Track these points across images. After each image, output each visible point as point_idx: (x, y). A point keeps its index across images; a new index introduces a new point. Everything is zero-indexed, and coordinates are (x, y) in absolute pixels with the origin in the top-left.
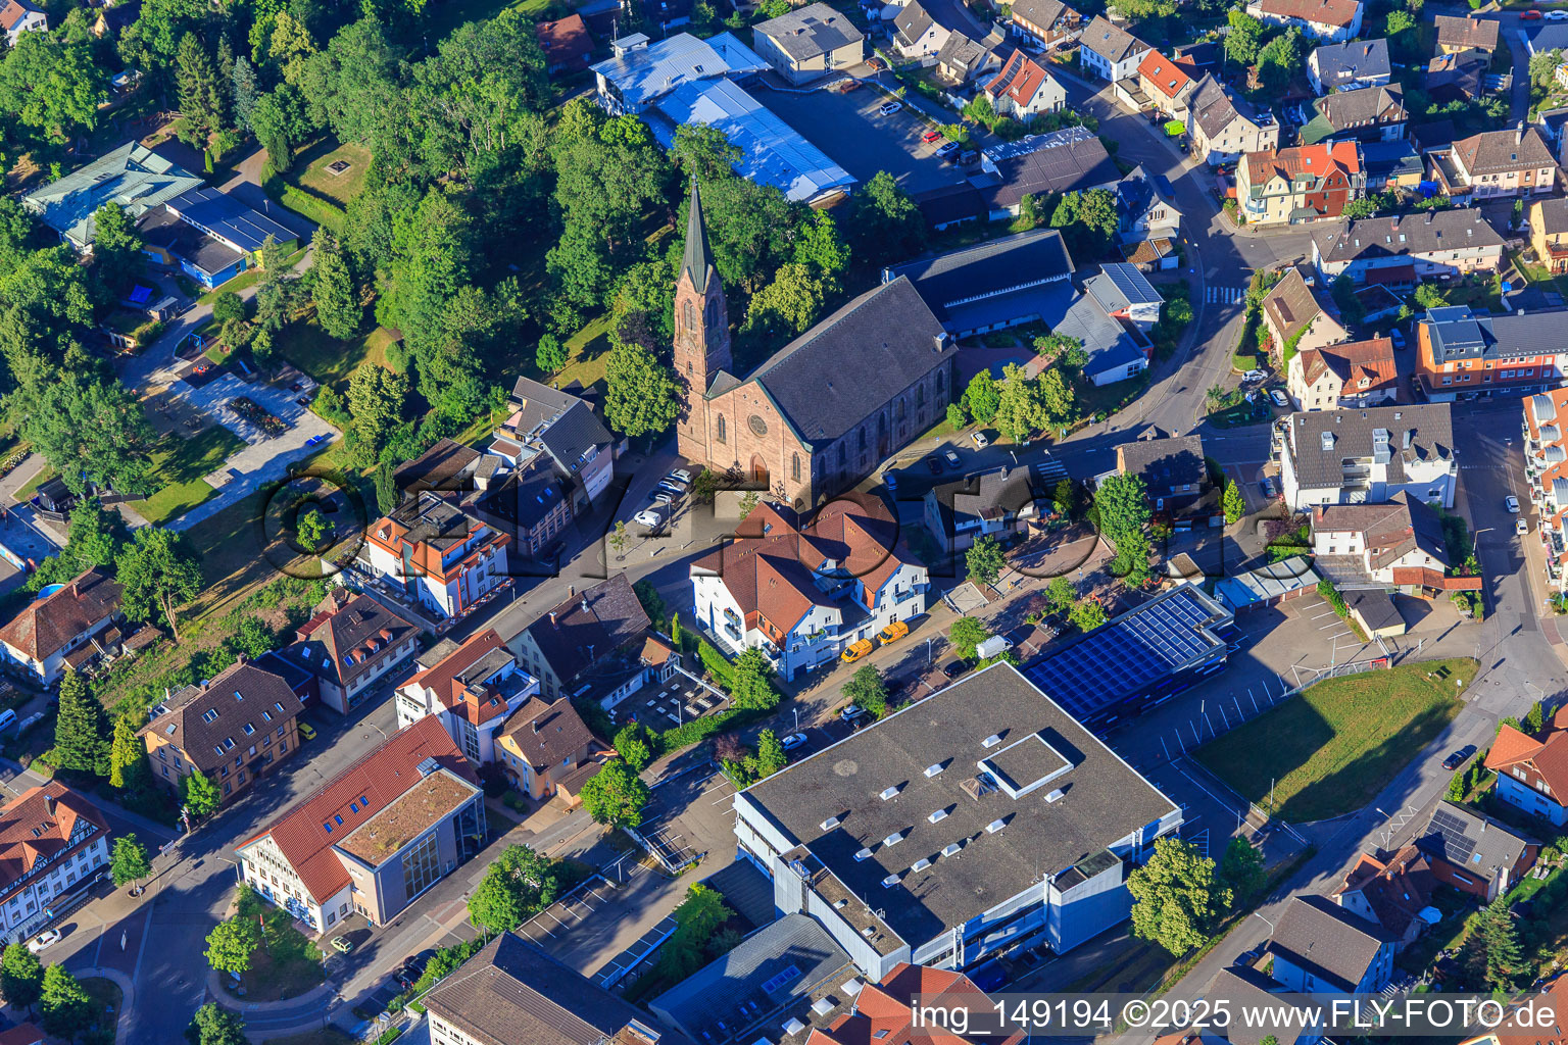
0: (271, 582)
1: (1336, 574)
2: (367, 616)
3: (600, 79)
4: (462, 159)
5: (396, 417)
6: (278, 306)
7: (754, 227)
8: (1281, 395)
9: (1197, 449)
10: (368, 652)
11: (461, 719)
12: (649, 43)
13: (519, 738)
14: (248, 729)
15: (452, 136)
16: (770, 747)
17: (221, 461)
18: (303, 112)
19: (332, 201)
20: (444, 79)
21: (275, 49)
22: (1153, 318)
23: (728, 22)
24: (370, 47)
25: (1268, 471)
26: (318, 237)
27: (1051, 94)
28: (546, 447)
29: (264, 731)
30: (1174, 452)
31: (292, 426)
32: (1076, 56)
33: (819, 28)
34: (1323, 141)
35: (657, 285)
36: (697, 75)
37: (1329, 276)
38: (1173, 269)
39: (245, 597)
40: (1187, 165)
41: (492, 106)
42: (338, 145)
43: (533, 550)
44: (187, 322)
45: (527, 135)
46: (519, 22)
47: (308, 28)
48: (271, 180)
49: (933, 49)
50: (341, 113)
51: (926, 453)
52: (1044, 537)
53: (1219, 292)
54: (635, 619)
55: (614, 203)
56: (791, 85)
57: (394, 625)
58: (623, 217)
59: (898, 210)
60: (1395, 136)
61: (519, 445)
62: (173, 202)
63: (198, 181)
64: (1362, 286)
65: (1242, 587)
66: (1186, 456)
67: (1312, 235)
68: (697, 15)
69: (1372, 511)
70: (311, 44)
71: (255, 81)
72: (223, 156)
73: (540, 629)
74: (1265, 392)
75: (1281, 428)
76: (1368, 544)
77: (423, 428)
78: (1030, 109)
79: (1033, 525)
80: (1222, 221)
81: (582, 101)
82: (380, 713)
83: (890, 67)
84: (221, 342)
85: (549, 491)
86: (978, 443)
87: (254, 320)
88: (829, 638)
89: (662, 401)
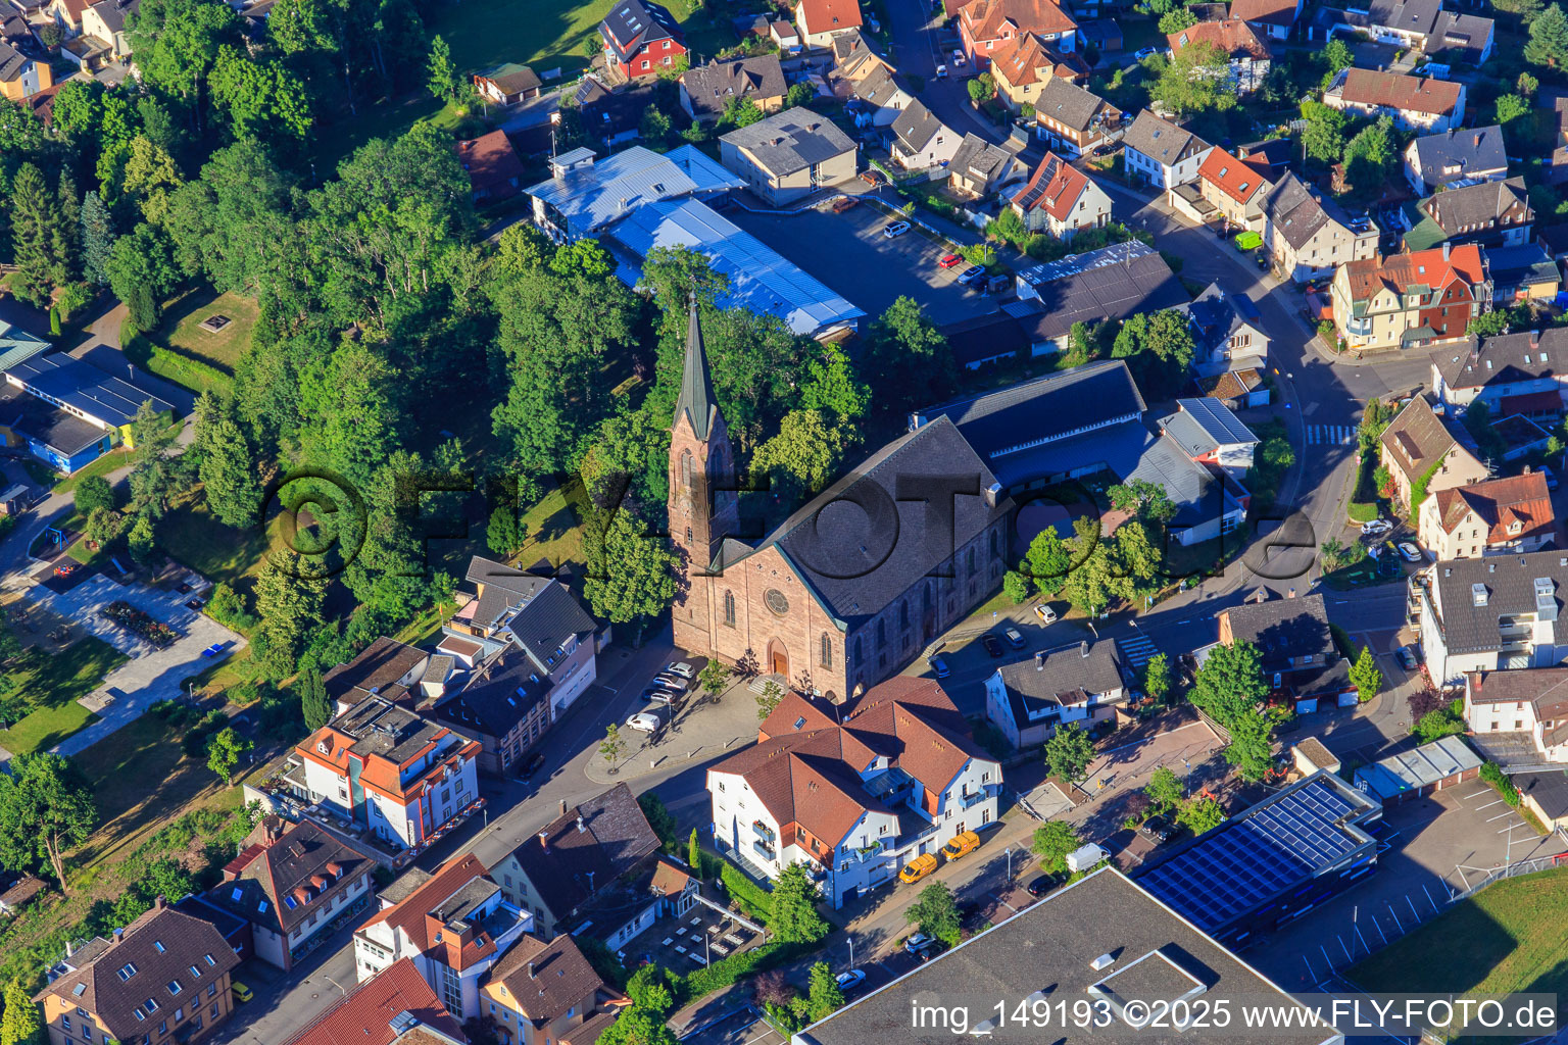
0: (177, 819)
1: (1502, 755)
2: (311, 846)
3: (537, 205)
4: (373, 305)
5: (316, 616)
6: (156, 490)
7: (754, 366)
8: (1412, 548)
9: (1319, 612)
10: (314, 892)
11: (439, 965)
12: (596, 159)
13: (514, 985)
14: (174, 988)
15: (361, 276)
16: (825, 984)
17: (98, 679)
18: (170, 258)
19: (212, 363)
20: (348, 208)
21: (130, 183)
22: (1246, 462)
23: (686, 134)
24: (254, 173)
25: (1404, 638)
26: (202, 406)
27: (1093, 206)
28: (515, 638)
29: (192, 990)
30: (1291, 616)
31: (184, 634)
32: (1119, 160)
33: (801, 136)
34: (1438, 245)
35: (637, 439)
36: (658, 196)
37: (1456, 407)
38: (1264, 406)
39: (146, 838)
40: (1268, 284)
41: (412, 237)
42: (216, 295)
43: (505, 766)
44: (41, 515)
45: (456, 270)
46: (437, 137)
47: (172, 155)
48: (133, 342)
49: (941, 159)
50: (219, 257)
51: (980, 632)
52: (1137, 725)
53: (1322, 431)
54: (641, 840)
55: (573, 346)
56: (771, 207)
57: (344, 857)
58: (582, 364)
59: (925, 344)
60: (1519, 242)
61: (476, 641)
62: (16, 371)
63: (42, 345)
64: (1496, 418)
65: (1388, 774)
66: (1306, 620)
67: (1433, 358)
68: (651, 126)
69: (1541, 676)
70: (176, 175)
71: (108, 222)
72: (72, 315)
73: (528, 853)
74: (1392, 546)
75: (1419, 583)
76: (1540, 715)
77: (351, 628)
78: (1069, 224)
79: (1121, 711)
80: (1318, 348)
81: (523, 227)
82: (333, 966)
83: (890, 180)
84: (87, 537)
85: (522, 692)
86: (1044, 617)
87: (126, 510)
88: (885, 854)
89: (656, 576)
